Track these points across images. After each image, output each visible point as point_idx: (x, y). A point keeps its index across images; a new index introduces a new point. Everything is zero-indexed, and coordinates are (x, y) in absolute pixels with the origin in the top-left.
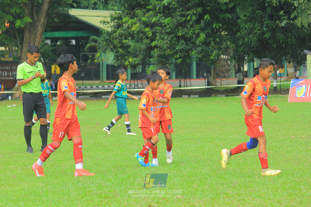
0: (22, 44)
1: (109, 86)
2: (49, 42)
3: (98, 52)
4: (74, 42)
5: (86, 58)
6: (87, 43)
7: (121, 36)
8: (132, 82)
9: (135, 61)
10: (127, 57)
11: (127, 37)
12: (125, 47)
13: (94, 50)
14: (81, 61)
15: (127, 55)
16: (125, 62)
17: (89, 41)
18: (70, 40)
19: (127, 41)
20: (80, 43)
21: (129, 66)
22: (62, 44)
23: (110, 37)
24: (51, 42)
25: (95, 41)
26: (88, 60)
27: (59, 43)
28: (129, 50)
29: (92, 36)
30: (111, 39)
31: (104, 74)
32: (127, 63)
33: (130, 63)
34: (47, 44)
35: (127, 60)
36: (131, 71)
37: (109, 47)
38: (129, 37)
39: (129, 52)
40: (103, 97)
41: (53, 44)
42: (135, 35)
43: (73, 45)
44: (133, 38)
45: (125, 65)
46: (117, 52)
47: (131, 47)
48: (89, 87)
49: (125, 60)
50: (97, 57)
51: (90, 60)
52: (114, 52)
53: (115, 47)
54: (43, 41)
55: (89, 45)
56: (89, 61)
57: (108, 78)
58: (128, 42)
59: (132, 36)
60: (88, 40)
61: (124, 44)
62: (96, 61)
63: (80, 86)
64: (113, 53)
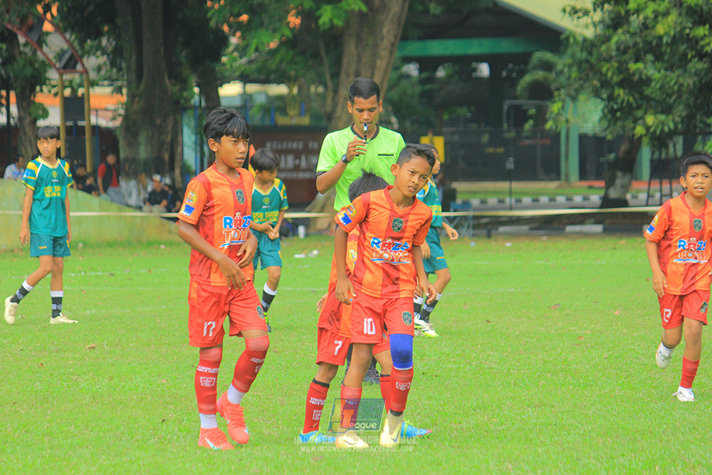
0: (336, 75)
1: (586, 198)
2: (412, 69)
3: (557, 99)
4: (484, 70)
5: (519, 116)
6: (522, 73)
7: (622, 50)
8: (655, 186)
9: (663, 124)
10: (639, 113)
11: (642, 53)
12: (635, 84)
13: (542, 92)
14: (505, 126)
15: (639, 107)
16: (634, 128)
17: (531, 65)
18: (474, 65)
19: (640, 65)
20: (504, 74)
21: (645, 140)
22: (450, 76)
23: (590, 54)
24: (421, 70)
25: (548, 67)
26: (526, 121)
27: (441, 73)
28: (648, 91)
29: (538, 51)
30: (593, 60)
31: (571, 163)
32: (639, 130)
33: (648, 128)
34: (408, 76)
35: (640, 122)
36: (653, 153)
37: (586, 85)
38: (645, 53)
39: (647, 99)
40: (569, 229)
41: (425, 75)
42: (664, 49)
43: (481, 79)
44: (658, 57)
45: (634, 135)
46: (611, 98)
47: (653, 84)
48: (527, 200)
49: (636, 121)
50: (553, 115)
51: (531, 122)
52: (603, 99)
53: (605, 83)
54: (397, 68)
55: (528, 78)
56: (528, 125)
57: (583, 175)
58: (645, 68)
59: (655, 50)
60: (526, 63)
61: (634, 74)
62: (549, 125)
63: (501, 197)
64: (599, 101)
